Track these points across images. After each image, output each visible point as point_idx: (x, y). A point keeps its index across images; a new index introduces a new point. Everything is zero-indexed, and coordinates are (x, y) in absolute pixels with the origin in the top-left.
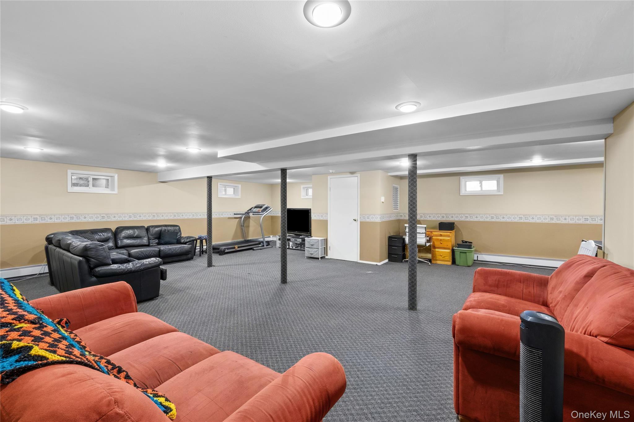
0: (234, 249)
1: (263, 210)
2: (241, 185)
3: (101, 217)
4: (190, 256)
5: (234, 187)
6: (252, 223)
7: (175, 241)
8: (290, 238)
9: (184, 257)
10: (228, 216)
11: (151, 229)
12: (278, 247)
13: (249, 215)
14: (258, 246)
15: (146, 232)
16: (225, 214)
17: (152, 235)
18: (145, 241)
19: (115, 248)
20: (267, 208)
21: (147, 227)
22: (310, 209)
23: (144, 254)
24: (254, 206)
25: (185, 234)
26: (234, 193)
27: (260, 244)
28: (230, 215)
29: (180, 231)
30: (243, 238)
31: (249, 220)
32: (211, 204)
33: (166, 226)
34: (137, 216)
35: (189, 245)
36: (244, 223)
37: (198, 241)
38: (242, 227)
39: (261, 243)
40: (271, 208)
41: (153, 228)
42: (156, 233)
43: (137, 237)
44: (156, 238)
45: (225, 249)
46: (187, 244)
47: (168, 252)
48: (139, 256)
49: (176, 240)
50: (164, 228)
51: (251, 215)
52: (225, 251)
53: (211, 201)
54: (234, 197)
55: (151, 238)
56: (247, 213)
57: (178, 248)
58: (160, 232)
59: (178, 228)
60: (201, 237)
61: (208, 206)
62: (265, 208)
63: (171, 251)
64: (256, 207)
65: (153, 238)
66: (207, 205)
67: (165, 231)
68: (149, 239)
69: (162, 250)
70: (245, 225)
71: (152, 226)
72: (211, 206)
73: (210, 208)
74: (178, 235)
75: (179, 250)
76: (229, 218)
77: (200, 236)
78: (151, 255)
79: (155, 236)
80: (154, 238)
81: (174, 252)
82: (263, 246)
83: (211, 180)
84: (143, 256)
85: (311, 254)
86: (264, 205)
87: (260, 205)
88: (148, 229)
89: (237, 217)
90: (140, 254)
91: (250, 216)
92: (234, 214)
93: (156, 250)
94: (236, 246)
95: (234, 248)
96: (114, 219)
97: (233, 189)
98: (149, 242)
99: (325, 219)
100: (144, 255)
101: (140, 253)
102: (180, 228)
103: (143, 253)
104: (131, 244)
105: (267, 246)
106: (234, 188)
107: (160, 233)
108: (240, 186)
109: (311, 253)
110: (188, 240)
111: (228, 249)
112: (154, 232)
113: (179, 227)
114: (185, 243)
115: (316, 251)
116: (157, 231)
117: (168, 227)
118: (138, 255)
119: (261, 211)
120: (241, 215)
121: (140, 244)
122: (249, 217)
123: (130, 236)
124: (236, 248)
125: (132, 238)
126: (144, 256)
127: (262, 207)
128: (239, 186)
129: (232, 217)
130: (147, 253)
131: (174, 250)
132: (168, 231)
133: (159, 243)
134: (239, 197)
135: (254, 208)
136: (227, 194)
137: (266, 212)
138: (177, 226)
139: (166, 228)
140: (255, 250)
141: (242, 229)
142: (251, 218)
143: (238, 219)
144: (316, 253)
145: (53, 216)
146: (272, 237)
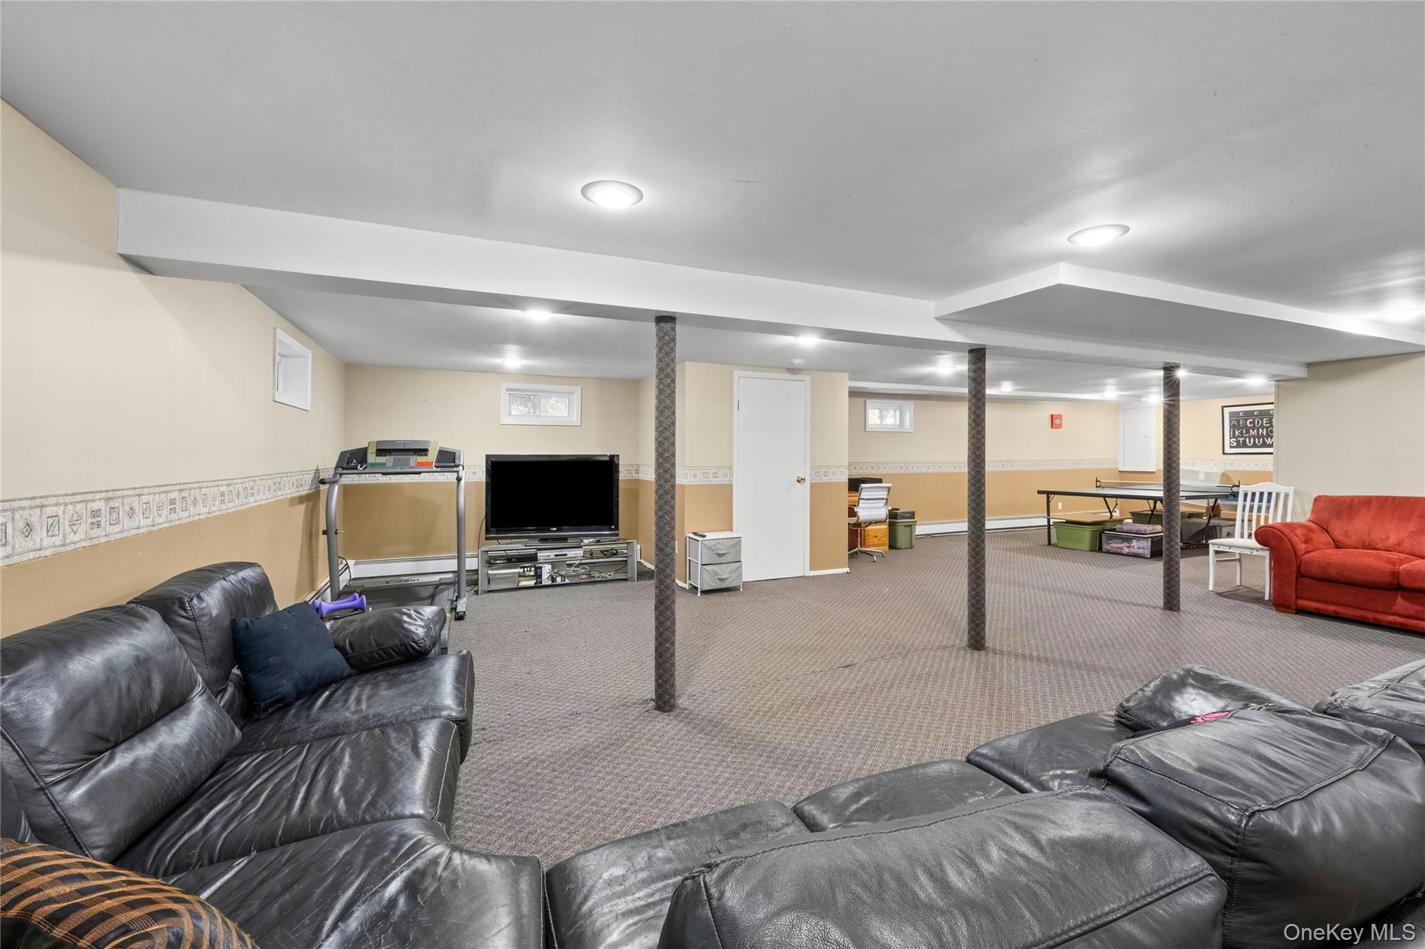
1: (439, 462)
8: (536, 551)
16: (285, 485)
85: (719, 579)
99: (724, 481)
108: (310, 357)
109: (720, 577)
115: (735, 571)
127: (425, 450)
144: (734, 576)
146: (355, 564)
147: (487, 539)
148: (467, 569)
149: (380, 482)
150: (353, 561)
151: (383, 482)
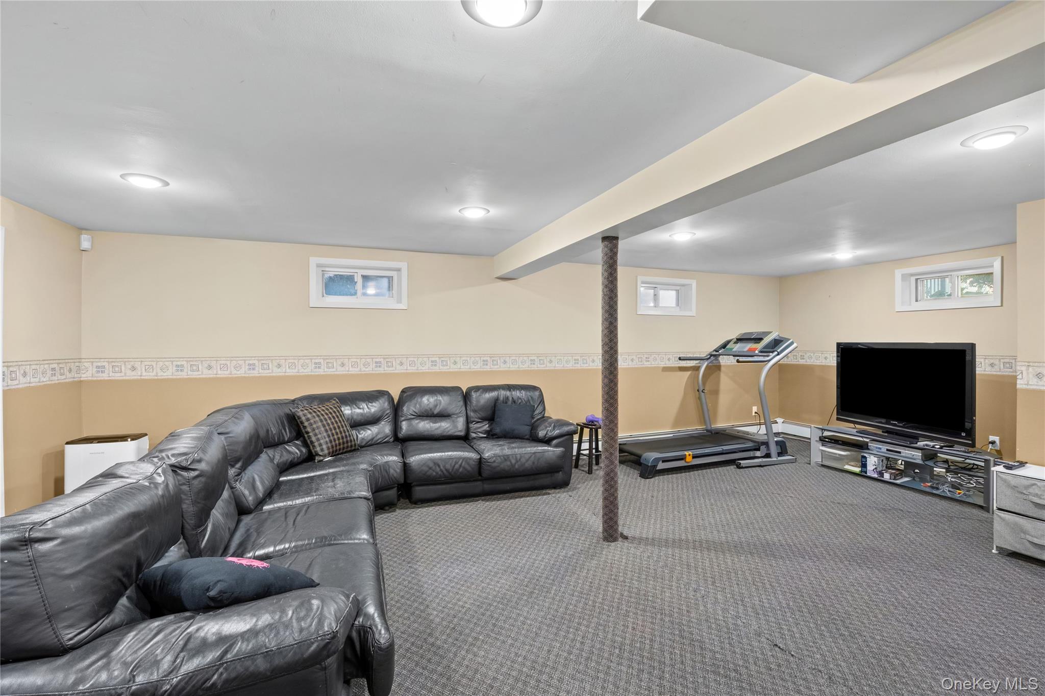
0: (683, 461)
1: (764, 348)
2: (697, 281)
3: (374, 365)
4: (560, 476)
5: (678, 288)
6: (725, 382)
7: (525, 430)
8: (868, 440)
9: (546, 480)
10: (662, 365)
11: (474, 395)
12: (816, 463)
13: (719, 363)
14: (751, 454)
15: (462, 403)
16: (655, 359)
17: (475, 411)
18: (457, 426)
19: (392, 440)
20: (777, 343)
21: (467, 389)
22: (973, 346)
23: (442, 468)
24: (734, 336)
25: (554, 410)
26: (678, 304)
27: (758, 449)
28: (667, 362)
29: (542, 401)
30: (701, 424)
31: (719, 375)
32: (616, 327)
33: (510, 387)
34: (448, 362)
35: (557, 446)
36: (704, 383)
37: (586, 431)
38: (699, 394)
39: (763, 448)
40: (792, 343)
41: (478, 394)
42: (483, 408)
43: (443, 416)
44: (484, 419)
45: (657, 460)
46: (554, 442)
47: (502, 466)
48: (429, 473)
49: (530, 427)
50: (503, 393)
51: (726, 361)
52: (655, 466)
53: (616, 319)
54: (678, 312)
55: (472, 419)
56: (714, 356)
57: (527, 456)
58: (493, 404)
59: (537, 393)
60: (592, 422)
61: (604, 336)
62: (770, 343)
63: (509, 463)
64: (739, 340)
65: (476, 419)
66: (603, 331)
67: (506, 403)
68: (468, 421)
69: (486, 461)
70: (707, 388)
71: (477, 389)
72: (616, 336)
73: (611, 340)
74: (537, 412)
75: (530, 463)
76: (666, 369)
77: (591, 418)
78: (458, 470)
79: (483, 414)
80: (480, 419)
81: (517, 466)
82: (768, 455)
83: (616, 246)
84: (437, 473)
85: (1032, 542)
86: (767, 333)
87: (752, 333)
88: (466, 397)
89: (685, 365)
90: (430, 468)
91: (721, 364)
92: (680, 359)
93: (470, 459)
94: (687, 453)
95: (683, 458)
96: (399, 369)
97: (674, 293)
98: (468, 429)
100: (441, 470)
101: (431, 465)
102: (541, 395)
103: (439, 466)
104: (426, 433)
105: (780, 454)
106: (678, 291)
107: (495, 405)
108: (694, 283)
109: (1034, 539)
110: (557, 432)
111: (665, 461)
112: (482, 401)
113: (541, 390)
114: (547, 441)
116: (488, 400)
117: (514, 391)
118: (425, 469)
119: (761, 352)
120: (697, 362)
121: (445, 434)
122: (718, 367)
123: (426, 411)
124: (689, 459)
125: (431, 416)
126: (440, 473)
127: (761, 339)
128: (690, 285)
129: (673, 365)
130: (448, 466)
131: (517, 462)
132: (514, 402)
133: (491, 433)
134: (693, 313)
135: (735, 343)
136: (660, 305)
137: (778, 354)
138: (535, 388)
139: (508, 393)
140: (742, 468)
141: (700, 398)
142: (723, 369)
143: (689, 373)
145: (284, 361)
146: (783, 423)
147: (838, 419)
148: (774, 432)
149: (800, 363)
150: (782, 420)
151: (801, 363)
